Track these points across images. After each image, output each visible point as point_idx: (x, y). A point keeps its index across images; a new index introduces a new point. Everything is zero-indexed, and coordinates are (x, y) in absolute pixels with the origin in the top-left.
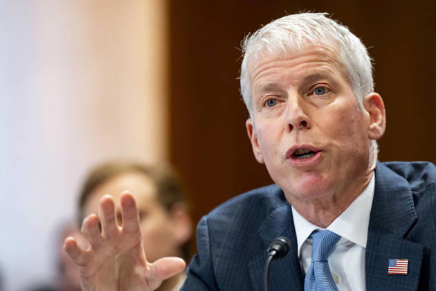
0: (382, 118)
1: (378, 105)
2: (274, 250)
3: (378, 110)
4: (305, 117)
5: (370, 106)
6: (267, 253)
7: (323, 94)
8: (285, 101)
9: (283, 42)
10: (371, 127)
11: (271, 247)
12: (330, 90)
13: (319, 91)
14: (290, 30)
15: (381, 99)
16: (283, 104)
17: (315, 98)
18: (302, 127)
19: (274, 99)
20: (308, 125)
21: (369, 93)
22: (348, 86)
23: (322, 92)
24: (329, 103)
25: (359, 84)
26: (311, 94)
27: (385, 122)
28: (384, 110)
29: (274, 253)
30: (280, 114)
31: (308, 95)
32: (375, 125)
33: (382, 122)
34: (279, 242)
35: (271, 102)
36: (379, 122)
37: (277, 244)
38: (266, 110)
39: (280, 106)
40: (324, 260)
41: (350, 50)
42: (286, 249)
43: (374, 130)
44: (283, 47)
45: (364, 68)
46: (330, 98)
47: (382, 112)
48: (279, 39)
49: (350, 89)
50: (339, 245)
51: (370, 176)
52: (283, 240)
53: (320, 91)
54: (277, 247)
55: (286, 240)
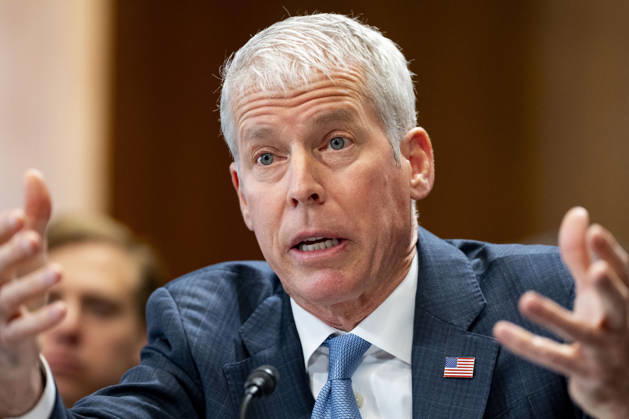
0: (429, 163)
1: (423, 145)
2: (255, 385)
3: (423, 152)
4: (317, 187)
5: (411, 149)
6: (244, 390)
7: (341, 148)
8: (286, 158)
9: (282, 75)
10: (413, 181)
11: (251, 380)
12: (352, 141)
13: (336, 143)
14: (292, 56)
15: (427, 135)
16: (283, 162)
17: (330, 154)
18: (312, 201)
19: (271, 154)
20: (321, 199)
21: (409, 130)
22: (379, 130)
23: (340, 145)
24: (351, 163)
25: (395, 123)
26: (325, 148)
27: (433, 169)
28: (432, 151)
29: (254, 389)
30: (279, 178)
31: (320, 150)
32: (419, 177)
33: (429, 172)
34: (262, 374)
35: (266, 158)
36: (425, 172)
37: (260, 376)
38: (258, 169)
39: (279, 165)
40: (346, 378)
41: (381, 74)
42: (272, 383)
43: (418, 185)
44: (282, 84)
45: (401, 96)
46: (352, 155)
47: (428, 154)
48: (276, 71)
49: (381, 133)
50: (368, 357)
51: (411, 255)
52: (269, 371)
53: (338, 143)
54: (259, 381)
55: (273, 371)
